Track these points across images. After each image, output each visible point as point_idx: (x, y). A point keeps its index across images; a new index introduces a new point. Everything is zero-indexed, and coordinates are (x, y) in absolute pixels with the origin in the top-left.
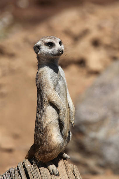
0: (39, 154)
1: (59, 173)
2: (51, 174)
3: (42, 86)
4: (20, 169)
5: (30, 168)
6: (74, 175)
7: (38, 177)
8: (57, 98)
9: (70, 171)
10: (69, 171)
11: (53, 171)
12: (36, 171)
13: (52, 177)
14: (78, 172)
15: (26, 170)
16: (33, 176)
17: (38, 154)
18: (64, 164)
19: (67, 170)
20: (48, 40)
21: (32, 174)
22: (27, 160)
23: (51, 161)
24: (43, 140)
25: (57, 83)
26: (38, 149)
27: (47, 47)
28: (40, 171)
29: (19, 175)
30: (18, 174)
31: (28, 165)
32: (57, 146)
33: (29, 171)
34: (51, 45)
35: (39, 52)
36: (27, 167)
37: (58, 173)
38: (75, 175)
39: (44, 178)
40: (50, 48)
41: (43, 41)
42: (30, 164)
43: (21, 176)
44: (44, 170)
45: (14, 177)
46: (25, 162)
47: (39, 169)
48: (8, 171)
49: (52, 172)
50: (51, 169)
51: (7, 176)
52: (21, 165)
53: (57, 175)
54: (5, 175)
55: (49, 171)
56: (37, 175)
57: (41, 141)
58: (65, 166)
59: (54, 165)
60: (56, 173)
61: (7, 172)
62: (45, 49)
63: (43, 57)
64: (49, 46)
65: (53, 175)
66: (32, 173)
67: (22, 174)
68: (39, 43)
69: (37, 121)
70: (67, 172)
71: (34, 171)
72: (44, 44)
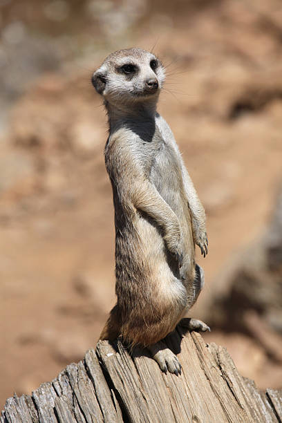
0: (132, 327)
1: (181, 367)
2: (164, 371)
3: (117, 172)
4: (89, 365)
5: (113, 361)
6: (221, 369)
7: (132, 380)
8: (153, 200)
9: (209, 361)
10: (207, 361)
11: (167, 364)
12: (127, 367)
13: (166, 378)
14: (229, 362)
15: (105, 366)
16: (121, 378)
17: (128, 326)
18: (194, 344)
19: (201, 358)
20: (122, 60)
21: (119, 375)
22: (106, 342)
23: (162, 340)
24: (137, 296)
25: (153, 161)
26: (128, 317)
27: (122, 77)
28: (136, 367)
29: (89, 379)
30: (85, 377)
31: (109, 355)
32: (171, 305)
33: (111, 369)
34: (130, 70)
35: (104, 89)
36: (105, 359)
37: (178, 367)
38: (223, 367)
39: (145, 382)
40: (130, 79)
41: (111, 63)
42: (113, 351)
43: (93, 381)
44: (144, 362)
45: (76, 385)
46: (101, 347)
47: (134, 361)
48: (63, 373)
49: (164, 365)
50: (162, 360)
51: (61, 383)
52: (92, 355)
53: (177, 373)
54: (57, 383)
55: (158, 364)
56: (130, 375)
57: (133, 297)
58: (198, 348)
59: (168, 350)
60: (173, 367)
61: (63, 375)
62: (118, 82)
63: (115, 101)
64: (126, 74)
65: (168, 373)
66: (118, 372)
67: (94, 377)
68: (102, 69)
69: (118, 254)
70: (201, 362)
71: (122, 365)
72: (114, 69)
